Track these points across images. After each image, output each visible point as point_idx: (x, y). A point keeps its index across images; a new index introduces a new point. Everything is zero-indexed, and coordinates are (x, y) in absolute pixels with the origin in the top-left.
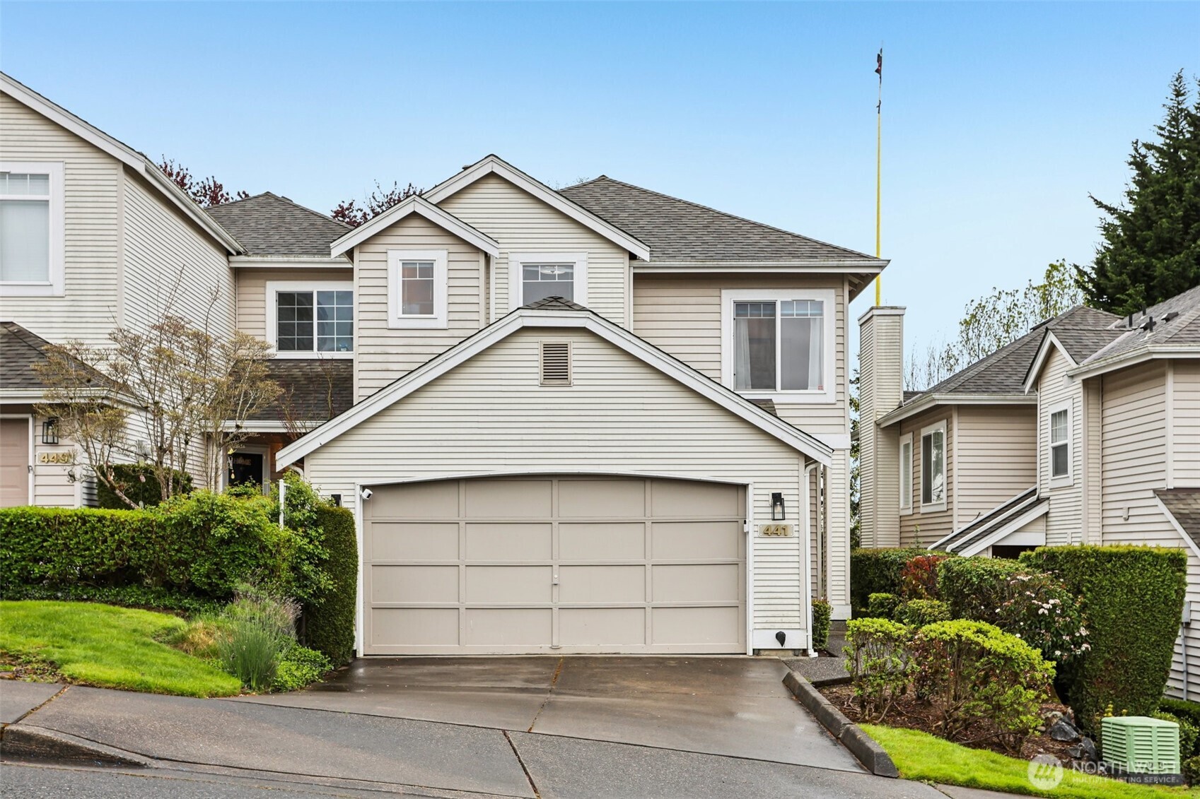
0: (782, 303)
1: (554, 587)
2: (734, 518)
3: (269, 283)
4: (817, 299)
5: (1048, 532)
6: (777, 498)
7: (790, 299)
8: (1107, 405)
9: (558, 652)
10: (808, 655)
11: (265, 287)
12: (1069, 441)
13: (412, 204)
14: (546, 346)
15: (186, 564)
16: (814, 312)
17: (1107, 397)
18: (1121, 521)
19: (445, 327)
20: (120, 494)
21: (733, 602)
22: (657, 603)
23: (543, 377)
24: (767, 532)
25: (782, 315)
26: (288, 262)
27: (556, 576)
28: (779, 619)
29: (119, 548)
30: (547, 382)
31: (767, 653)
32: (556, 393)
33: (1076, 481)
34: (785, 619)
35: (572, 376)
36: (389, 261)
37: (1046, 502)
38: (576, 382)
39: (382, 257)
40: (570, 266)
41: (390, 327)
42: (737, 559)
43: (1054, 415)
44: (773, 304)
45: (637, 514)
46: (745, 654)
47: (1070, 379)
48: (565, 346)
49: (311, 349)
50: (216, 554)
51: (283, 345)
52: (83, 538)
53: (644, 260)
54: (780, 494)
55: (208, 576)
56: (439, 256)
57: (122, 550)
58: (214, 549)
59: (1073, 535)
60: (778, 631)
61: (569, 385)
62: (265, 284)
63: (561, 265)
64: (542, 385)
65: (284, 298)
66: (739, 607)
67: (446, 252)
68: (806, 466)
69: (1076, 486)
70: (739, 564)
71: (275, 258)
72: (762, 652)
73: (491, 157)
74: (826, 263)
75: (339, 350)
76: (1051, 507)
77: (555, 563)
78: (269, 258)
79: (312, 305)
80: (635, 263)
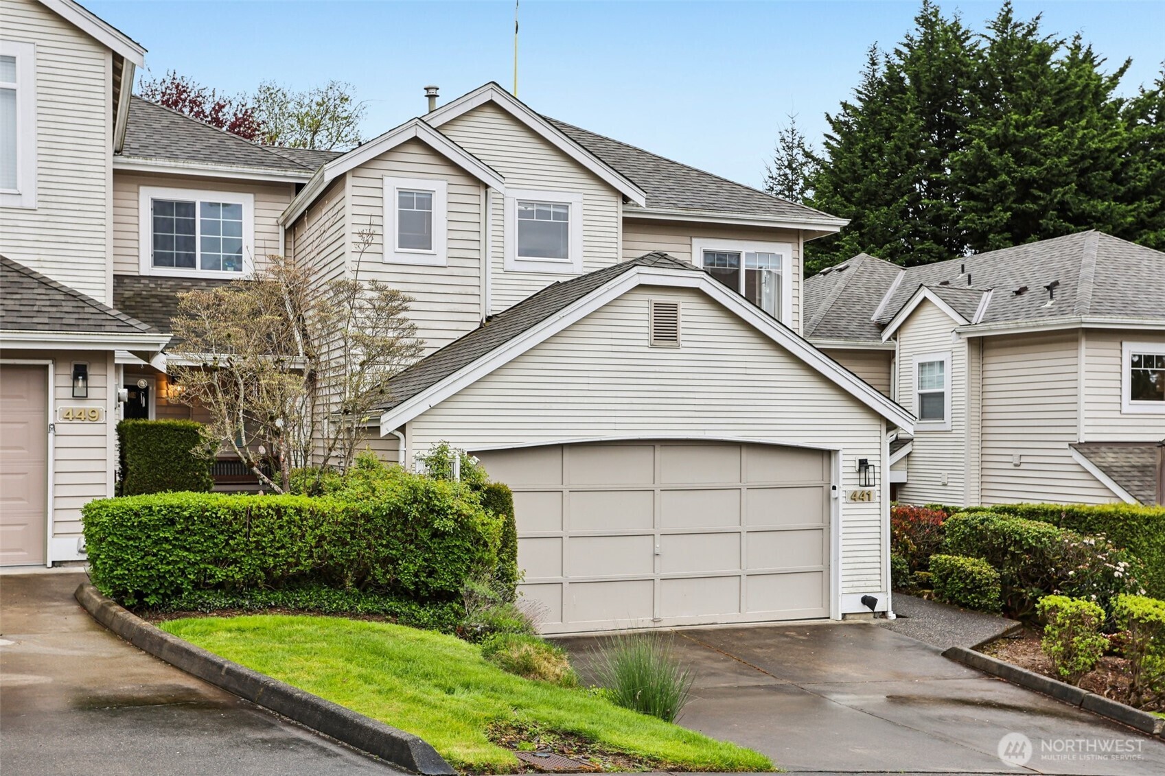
0: (747, 254)
1: (656, 557)
2: (819, 483)
3: (142, 189)
4: (777, 253)
5: (910, 470)
6: (863, 464)
7: (753, 251)
8: (986, 360)
9: (658, 625)
10: (886, 618)
11: (138, 193)
12: (946, 389)
13: (414, 128)
14: (657, 305)
15: (393, 560)
16: (774, 265)
17: (987, 353)
18: (1011, 466)
19: (444, 264)
20: (258, 472)
21: (818, 567)
22: (751, 570)
23: (653, 338)
24: (854, 497)
25: (746, 266)
26: (175, 168)
27: (658, 546)
28: (862, 583)
29: (319, 545)
30: (658, 343)
31: (852, 616)
32: (665, 355)
33: (954, 428)
34: (868, 583)
35: (681, 338)
36: (385, 188)
37: (910, 443)
38: (684, 344)
39: (378, 183)
40: (566, 206)
41: (386, 261)
42: (821, 524)
43: (922, 365)
44: (738, 256)
45: (733, 480)
46: (829, 618)
47: (958, 335)
48: (675, 306)
49: (194, 266)
50: (428, 549)
51: (158, 260)
52: (279, 533)
53: (638, 205)
54: (866, 460)
55: (416, 575)
56: (439, 186)
57: (322, 547)
58: (426, 543)
59: (950, 476)
60: (863, 595)
61: (678, 347)
62: (138, 189)
63: (557, 205)
64: (652, 346)
65: (160, 207)
66: (824, 573)
67: (446, 183)
68: (887, 432)
69: (954, 432)
70: (824, 529)
71: (160, 162)
72: (848, 616)
73: (491, 84)
74: (796, 220)
75: (225, 269)
76: (915, 447)
77: (656, 532)
78: (153, 162)
79: (194, 216)
80: (628, 208)
